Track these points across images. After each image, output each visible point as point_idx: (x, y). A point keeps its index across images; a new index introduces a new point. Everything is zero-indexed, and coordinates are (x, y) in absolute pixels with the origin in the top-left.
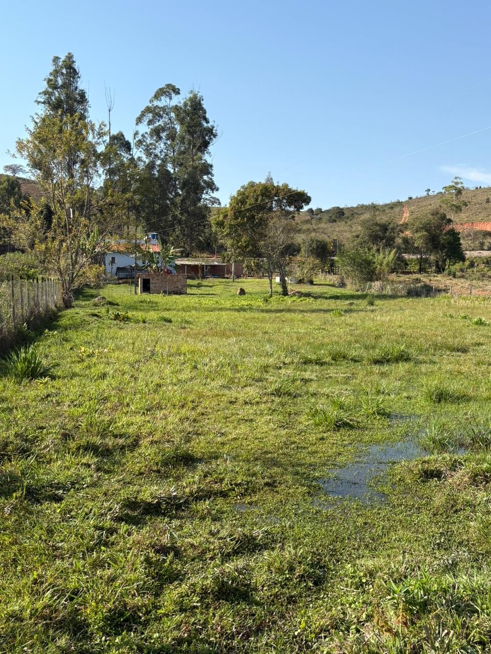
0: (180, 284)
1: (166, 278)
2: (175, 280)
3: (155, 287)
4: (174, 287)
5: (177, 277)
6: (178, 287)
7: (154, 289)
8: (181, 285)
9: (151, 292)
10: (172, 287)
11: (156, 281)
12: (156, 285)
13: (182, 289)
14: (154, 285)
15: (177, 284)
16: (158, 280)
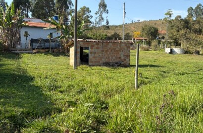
0: (123, 53)
1: (107, 46)
2: (117, 49)
3: (94, 57)
4: (116, 58)
5: (120, 46)
6: (120, 58)
7: (94, 60)
8: (124, 56)
9: (90, 64)
10: (114, 58)
11: (96, 51)
12: (97, 55)
13: (125, 60)
14: (93, 55)
15: (120, 53)
16: (97, 48)
